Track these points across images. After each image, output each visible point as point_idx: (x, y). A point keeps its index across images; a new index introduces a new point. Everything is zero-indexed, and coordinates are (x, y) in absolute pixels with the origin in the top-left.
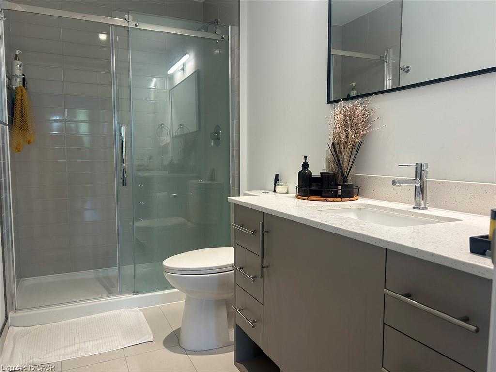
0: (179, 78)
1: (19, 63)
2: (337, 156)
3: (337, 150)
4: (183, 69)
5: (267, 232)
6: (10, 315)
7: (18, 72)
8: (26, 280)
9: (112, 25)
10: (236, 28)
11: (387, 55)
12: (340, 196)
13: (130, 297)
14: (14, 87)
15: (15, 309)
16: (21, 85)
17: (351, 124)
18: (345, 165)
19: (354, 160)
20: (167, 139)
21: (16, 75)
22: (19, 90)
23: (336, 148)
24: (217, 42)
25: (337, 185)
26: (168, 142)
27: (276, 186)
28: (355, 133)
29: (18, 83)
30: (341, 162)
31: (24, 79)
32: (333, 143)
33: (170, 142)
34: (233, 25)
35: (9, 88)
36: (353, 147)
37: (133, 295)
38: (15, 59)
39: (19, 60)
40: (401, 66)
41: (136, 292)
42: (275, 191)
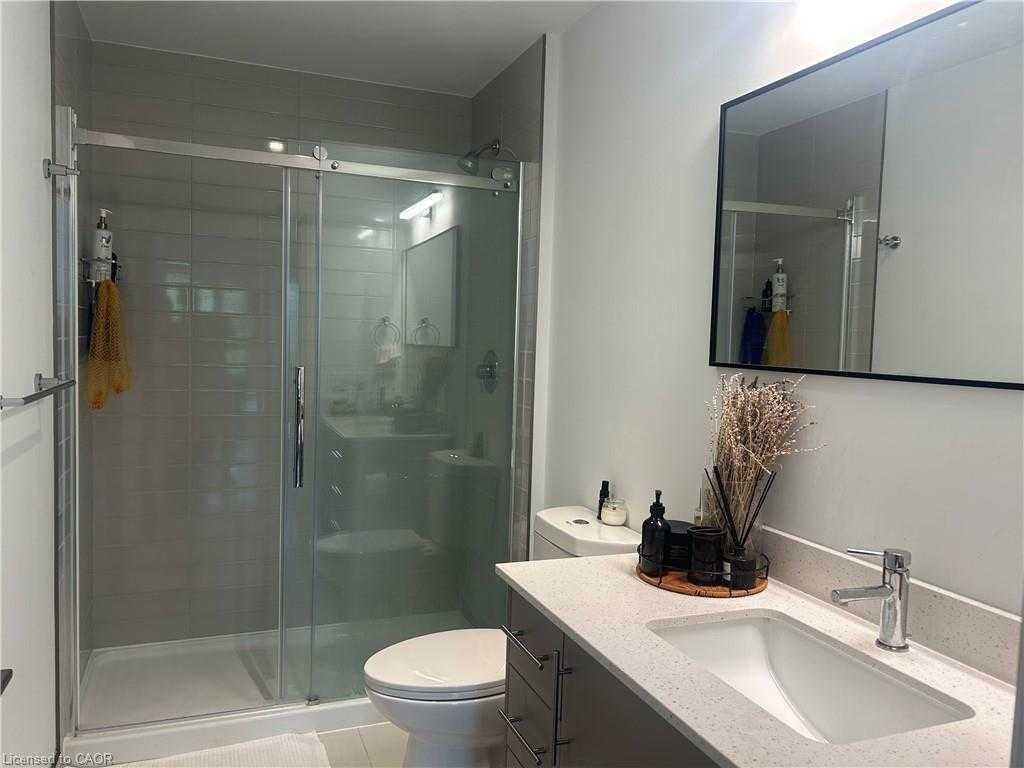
0: (422, 232)
1: (105, 233)
2: (724, 496)
3: (724, 482)
4: (430, 216)
5: (569, 671)
6: (66, 741)
7: (103, 251)
8: (100, 653)
9: (287, 168)
10: (534, 166)
11: (851, 208)
12: (726, 584)
13: (301, 709)
14: (94, 282)
15: (76, 729)
16: (108, 278)
17: (753, 432)
18: (740, 514)
19: (759, 507)
20: (393, 350)
21: (99, 260)
22: (103, 290)
23: (722, 481)
24: (494, 195)
25: (721, 560)
26: (396, 355)
27: (603, 510)
28: (763, 449)
29: (102, 273)
30: (732, 508)
31: (114, 267)
32: (715, 468)
33: (400, 357)
34: (528, 159)
35: (85, 285)
36: (758, 478)
37: (308, 705)
38: (99, 226)
39: (106, 228)
40: (882, 237)
41: (313, 699)
42: (599, 518)
